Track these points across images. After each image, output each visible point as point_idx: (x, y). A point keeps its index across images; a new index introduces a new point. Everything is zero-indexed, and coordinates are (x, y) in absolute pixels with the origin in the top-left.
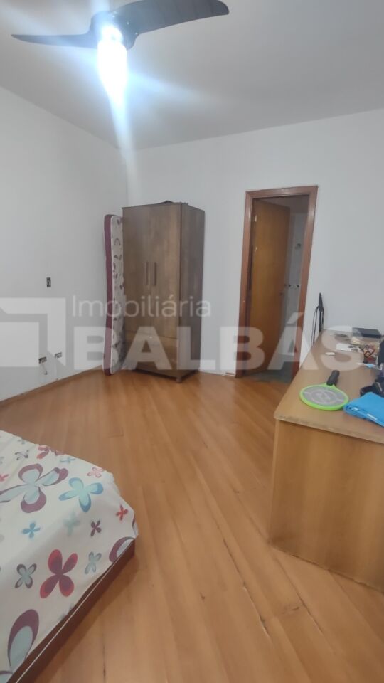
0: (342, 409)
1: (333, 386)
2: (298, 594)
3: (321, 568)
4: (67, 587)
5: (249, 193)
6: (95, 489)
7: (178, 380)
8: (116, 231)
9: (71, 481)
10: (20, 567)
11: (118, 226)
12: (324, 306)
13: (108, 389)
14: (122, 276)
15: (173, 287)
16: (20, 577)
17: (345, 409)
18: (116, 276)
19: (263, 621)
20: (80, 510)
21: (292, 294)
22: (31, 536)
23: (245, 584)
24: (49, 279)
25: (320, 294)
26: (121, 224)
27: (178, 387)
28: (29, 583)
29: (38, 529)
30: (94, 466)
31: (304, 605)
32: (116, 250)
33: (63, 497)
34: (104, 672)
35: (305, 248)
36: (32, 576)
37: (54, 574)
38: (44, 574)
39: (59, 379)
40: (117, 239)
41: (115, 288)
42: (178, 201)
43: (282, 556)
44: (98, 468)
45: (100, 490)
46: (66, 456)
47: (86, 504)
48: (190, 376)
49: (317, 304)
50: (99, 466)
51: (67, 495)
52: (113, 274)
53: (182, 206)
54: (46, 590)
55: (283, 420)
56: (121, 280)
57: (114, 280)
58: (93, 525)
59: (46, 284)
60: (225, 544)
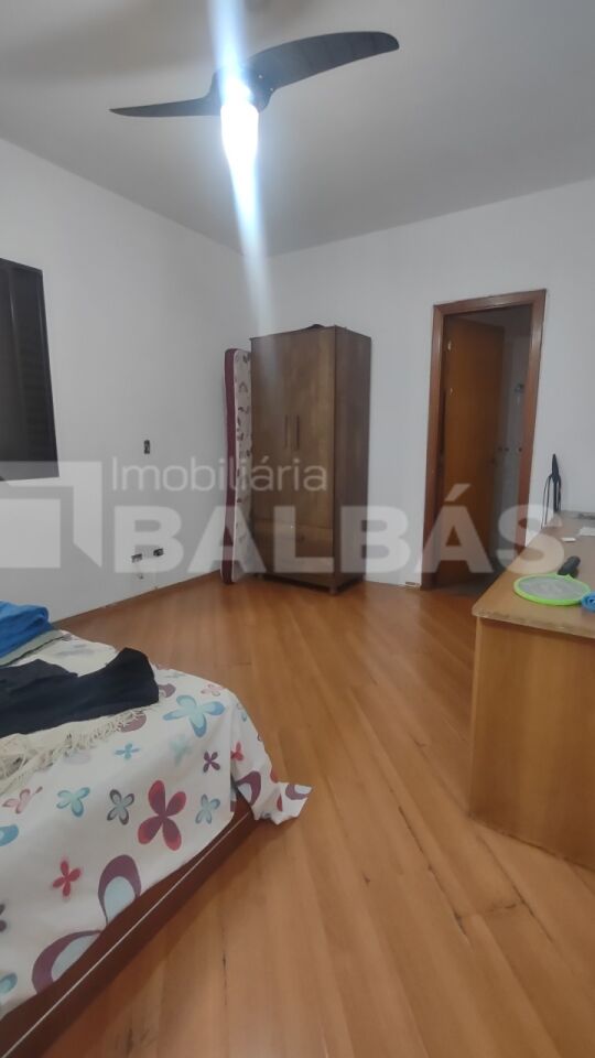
0: (579, 604)
1: (568, 577)
2: (515, 888)
3: (554, 855)
4: (173, 838)
5: (438, 308)
6: (212, 708)
7: (332, 591)
8: (241, 371)
9: (179, 699)
10: (114, 793)
11: (244, 364)
12: (560, 474)
13: (228, 604)
14: (249, 437)
15: (324, 450)
16: (112, 806)
17: (584, 604)
18: (241, 438)
19: (458, 917)
20: (191, 732)
21: (510, 461)
22: (128, 757)
23: (430, 868)
24: (147, 443)
25: (554, 456)
26: (249, 363)
27: (332, 603)
28: (124, 817)
29: (136, 750)
30: (210, 683)
31: (523, 902)
32: (242, 399)
33: (168, 717)
34: (224, 961)
35: (528, 389)
36: (128, 809)
37: (156, 815)
38: (143, 811)
39: (159, 587)
40: (243, 384)
41: (241, 453)
42: (332, 325)
43: (490, 836)
44: (217, 685)
45: (219, 710)
46: (172, 671)
47: (200, 726)
48: (351, 584)
49: (549, 471)
50: (216, 682)
51: (174, 715)
52: (237, 434)
53: (337, 331)
54: (146, 833)
55: (486, 617)
56: (248, 444)
57: (237, 443)
58: (206, 756)
59: (143, 449)
60: (402, 812)
